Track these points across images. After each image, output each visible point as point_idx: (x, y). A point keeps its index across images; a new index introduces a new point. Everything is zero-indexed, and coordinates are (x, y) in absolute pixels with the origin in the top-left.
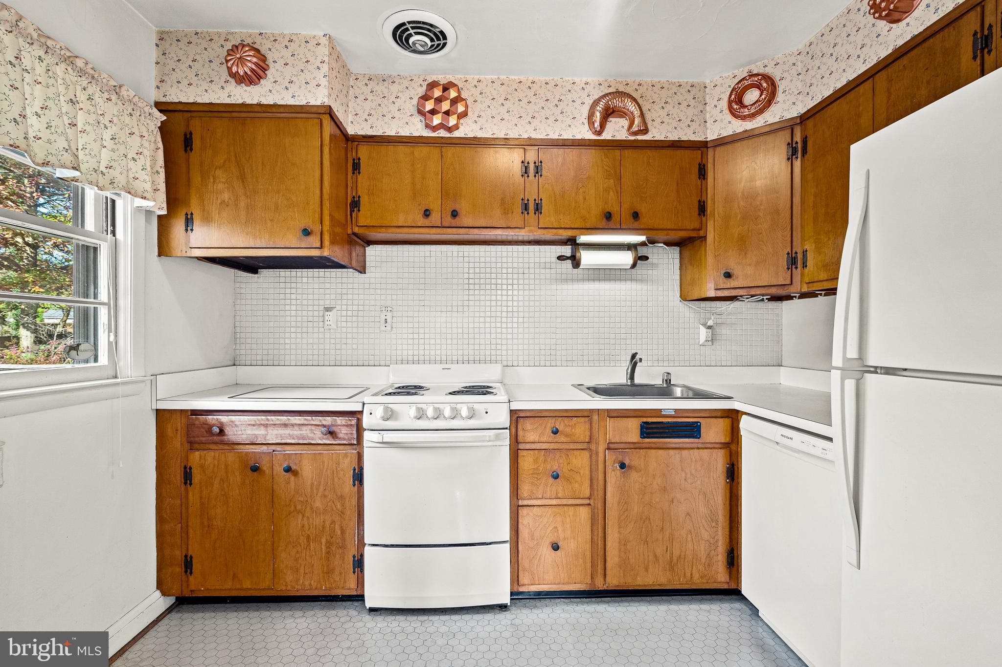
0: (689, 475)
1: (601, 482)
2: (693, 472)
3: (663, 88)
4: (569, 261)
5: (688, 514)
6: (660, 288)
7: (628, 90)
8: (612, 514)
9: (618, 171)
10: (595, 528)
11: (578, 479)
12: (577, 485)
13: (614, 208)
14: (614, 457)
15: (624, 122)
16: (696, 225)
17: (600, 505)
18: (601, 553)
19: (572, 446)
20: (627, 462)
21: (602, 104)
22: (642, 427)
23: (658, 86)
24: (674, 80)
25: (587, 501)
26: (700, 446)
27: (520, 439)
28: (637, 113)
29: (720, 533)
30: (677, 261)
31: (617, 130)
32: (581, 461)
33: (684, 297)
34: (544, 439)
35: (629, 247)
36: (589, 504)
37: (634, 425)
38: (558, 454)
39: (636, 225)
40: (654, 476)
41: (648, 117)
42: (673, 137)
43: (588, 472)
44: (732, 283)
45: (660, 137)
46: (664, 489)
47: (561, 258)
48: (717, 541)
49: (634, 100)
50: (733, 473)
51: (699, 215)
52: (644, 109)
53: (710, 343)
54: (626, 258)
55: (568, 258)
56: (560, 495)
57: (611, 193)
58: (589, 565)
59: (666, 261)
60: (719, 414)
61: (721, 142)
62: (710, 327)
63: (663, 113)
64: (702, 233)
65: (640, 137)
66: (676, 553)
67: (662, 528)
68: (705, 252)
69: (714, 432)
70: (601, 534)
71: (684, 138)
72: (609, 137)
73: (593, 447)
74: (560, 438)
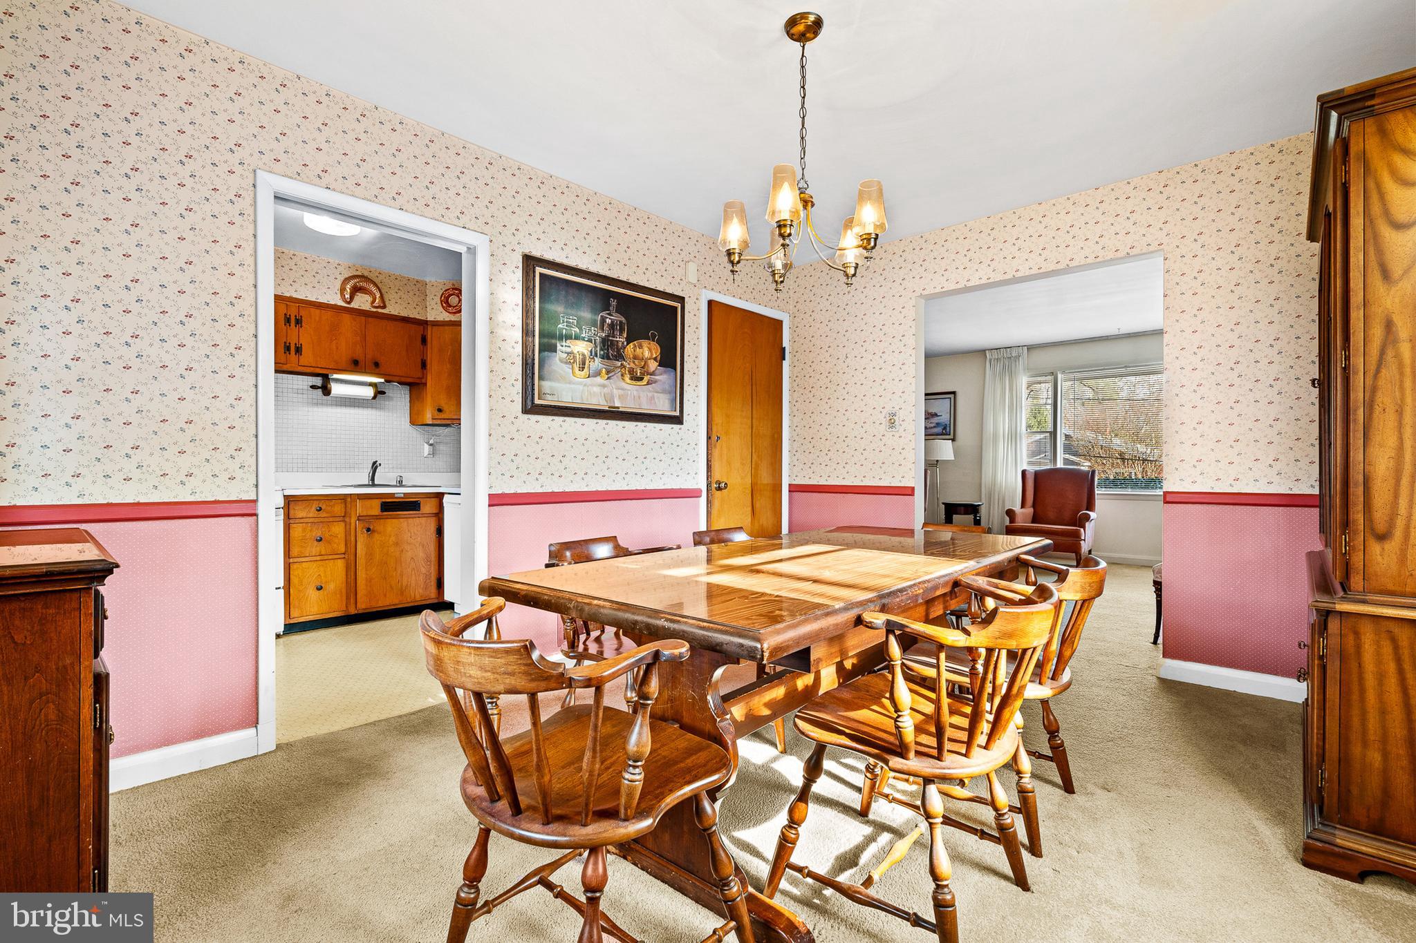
0: (413, 534)
1: (353, 543)
2: (416, 531)
3: (396, 279)
4: (320, 390)
5: (412, 558)
6: (395, 415)
7: (371, 276)
8: (361, 562)
9: (363, 332)
10: (349, 573)
11: (336, 541)
12: (335, 545)
13: (361, 358)
14: (362, 526)
15: (369, 298)
16: (420, 375)
17: (352, 558)
18: (353, 590)
19: (331, 519)
20: (371, 528)
21: (352, 282)
22: (382, 505)
23: (393, 277)
24: (405, 275)
25: (343, 556)
26: (420, 516)
27: (291, 516)
28: (378, 295)
29: (432, 568)
30: (408, 396)
31: (362, 302)
32: (338, 529)
33: (413, 422)
34: (311, 515)
35: (370, 384)
36: (345, 558)
37: (376, 504)
38: (321, 525)
39: (377, 371)
40: (390, 536)
41: (386, 297)
42: (404, 314)
43: (343, 535)
44: (442, 416)
45: (393, 312)
46: (397, 544)
47: (313, 387)
48: (431, 573)
49: (375, 285)
50: (440, 531)
51: (422, 368)
52: (383, 291)
53: (432, 456)
54: (369, 392)
55: (319, 388)
56: (323, 553)
57: (358, 346)
58: (344, 598)
59: (399, 396)
60: (432, 496)
61: (436, 324)
62: (431, 445)
63: (397, 296)
64: (423, 381)
65: (380, 310)
66: (404, 584)
67: (396, 569)
68: (426, 394)
69: (428, 507)
70: (353, 577)
71: (411, 316)
72: (356, 307)
73: (347, 519)
74: (322, 514)
